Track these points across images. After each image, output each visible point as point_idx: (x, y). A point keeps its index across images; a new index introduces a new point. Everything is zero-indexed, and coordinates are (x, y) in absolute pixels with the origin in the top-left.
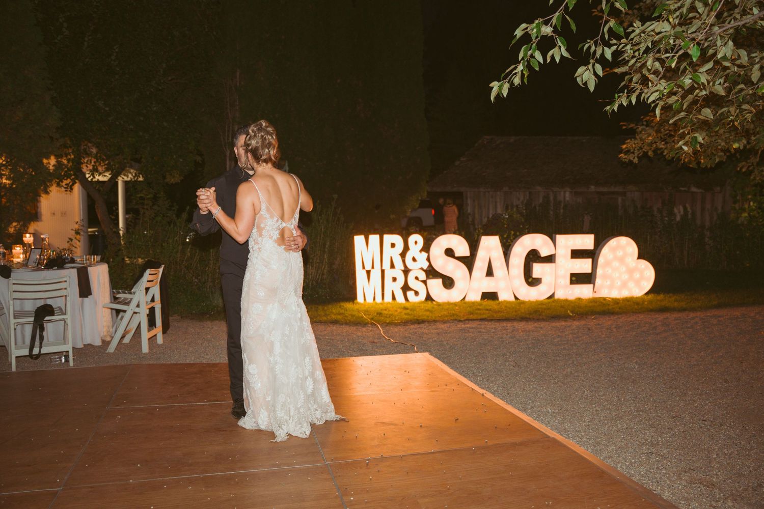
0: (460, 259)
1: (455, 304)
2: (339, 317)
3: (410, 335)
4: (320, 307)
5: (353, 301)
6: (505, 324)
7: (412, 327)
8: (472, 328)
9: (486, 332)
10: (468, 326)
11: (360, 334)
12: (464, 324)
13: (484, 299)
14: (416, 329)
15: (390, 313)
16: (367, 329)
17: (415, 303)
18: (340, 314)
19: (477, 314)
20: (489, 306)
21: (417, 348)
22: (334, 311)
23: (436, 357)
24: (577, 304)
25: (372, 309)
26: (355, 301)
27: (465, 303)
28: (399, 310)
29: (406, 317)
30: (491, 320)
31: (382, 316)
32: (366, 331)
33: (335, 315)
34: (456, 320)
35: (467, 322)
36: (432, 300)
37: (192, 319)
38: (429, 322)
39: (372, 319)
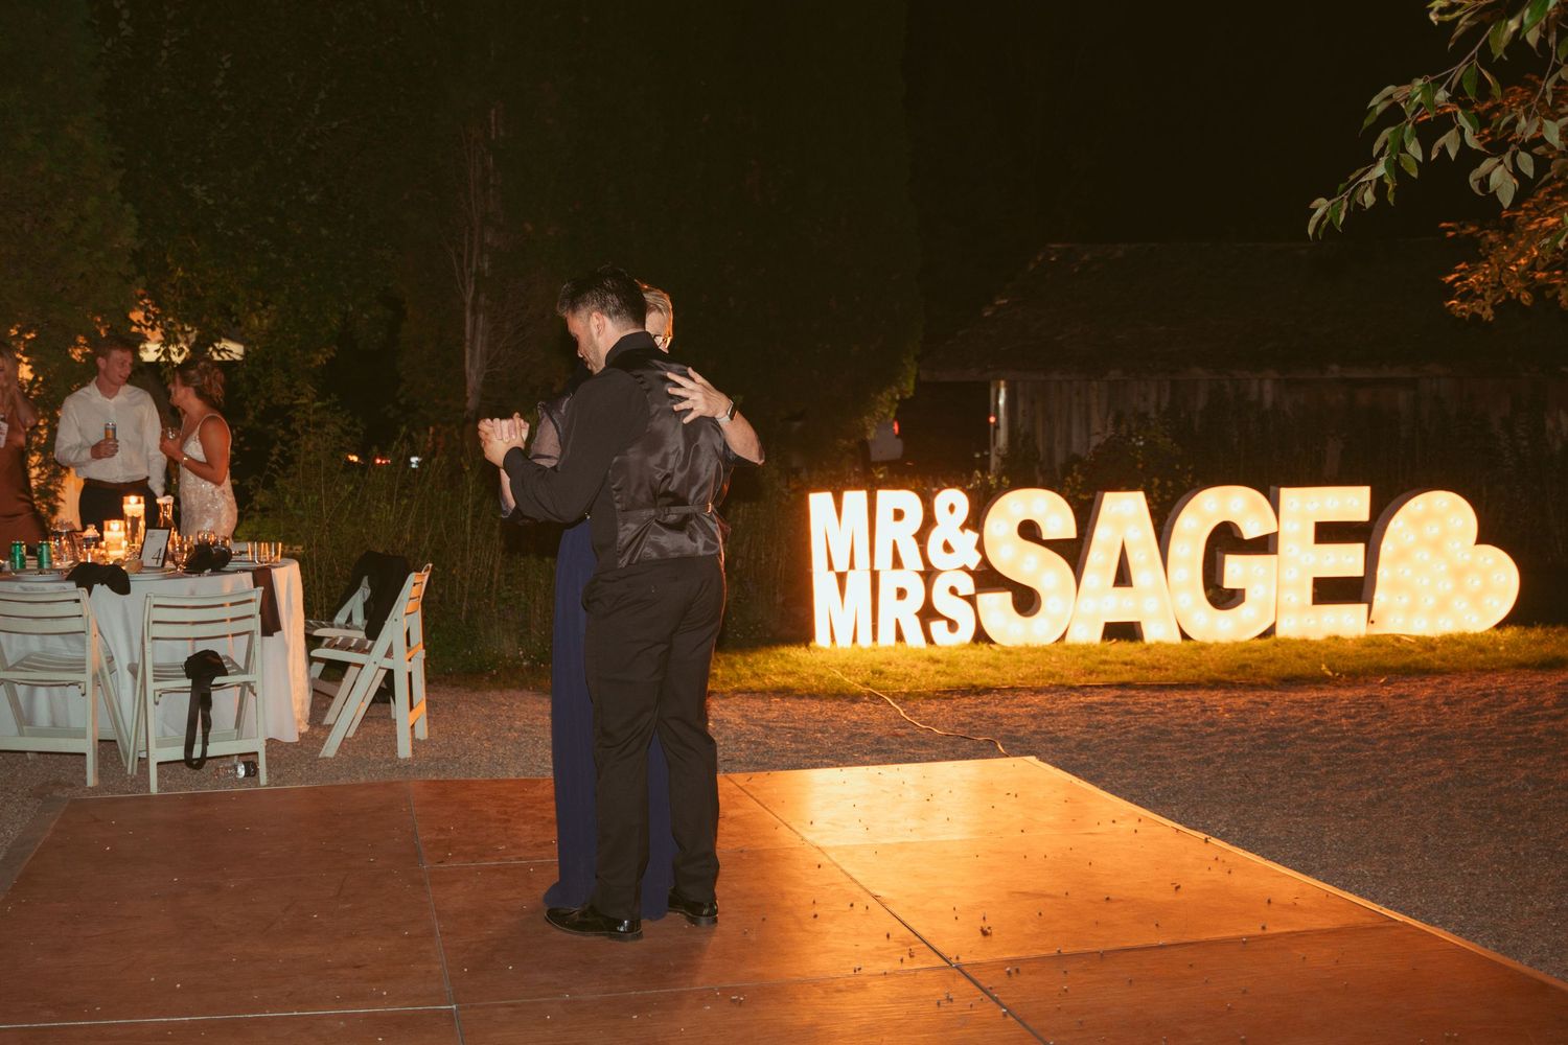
0: (1055, 545)
1: (1045, 650)
2: (791, 681)
3: (970, 720)
4: (738, 659)
5: (807, 645)
6: (1177, 695)
7: (966, 701)
8: (1106, 704)
9: (1143, 713)
10: (1096, 699)
11: (855, 718)
12: (1084, 695)
13: (1110, 639)
14: (976, 706)
15: (901, 669)
16: (864, 707)
17: (949, 648)
18: (790, 673)
19: (1105, 672)
20: (1129, 655)
21: (1002, 745)
22: (772, 666)
23: (1056, 765)
24: (1333, 650)
25: (856, 662)
26: (811, 644)
27: (1067, 648)
28: (921, 665)
29: (943, 680)
30: (1144, 687)
31: (886, 678)
32: (864, 710)
33: (775, 674)
34: (1063, 686)
35: (1088, 689)
36: (990, 641)
37: (454, 686)
38: (999, 690)
39: (867, 684)
